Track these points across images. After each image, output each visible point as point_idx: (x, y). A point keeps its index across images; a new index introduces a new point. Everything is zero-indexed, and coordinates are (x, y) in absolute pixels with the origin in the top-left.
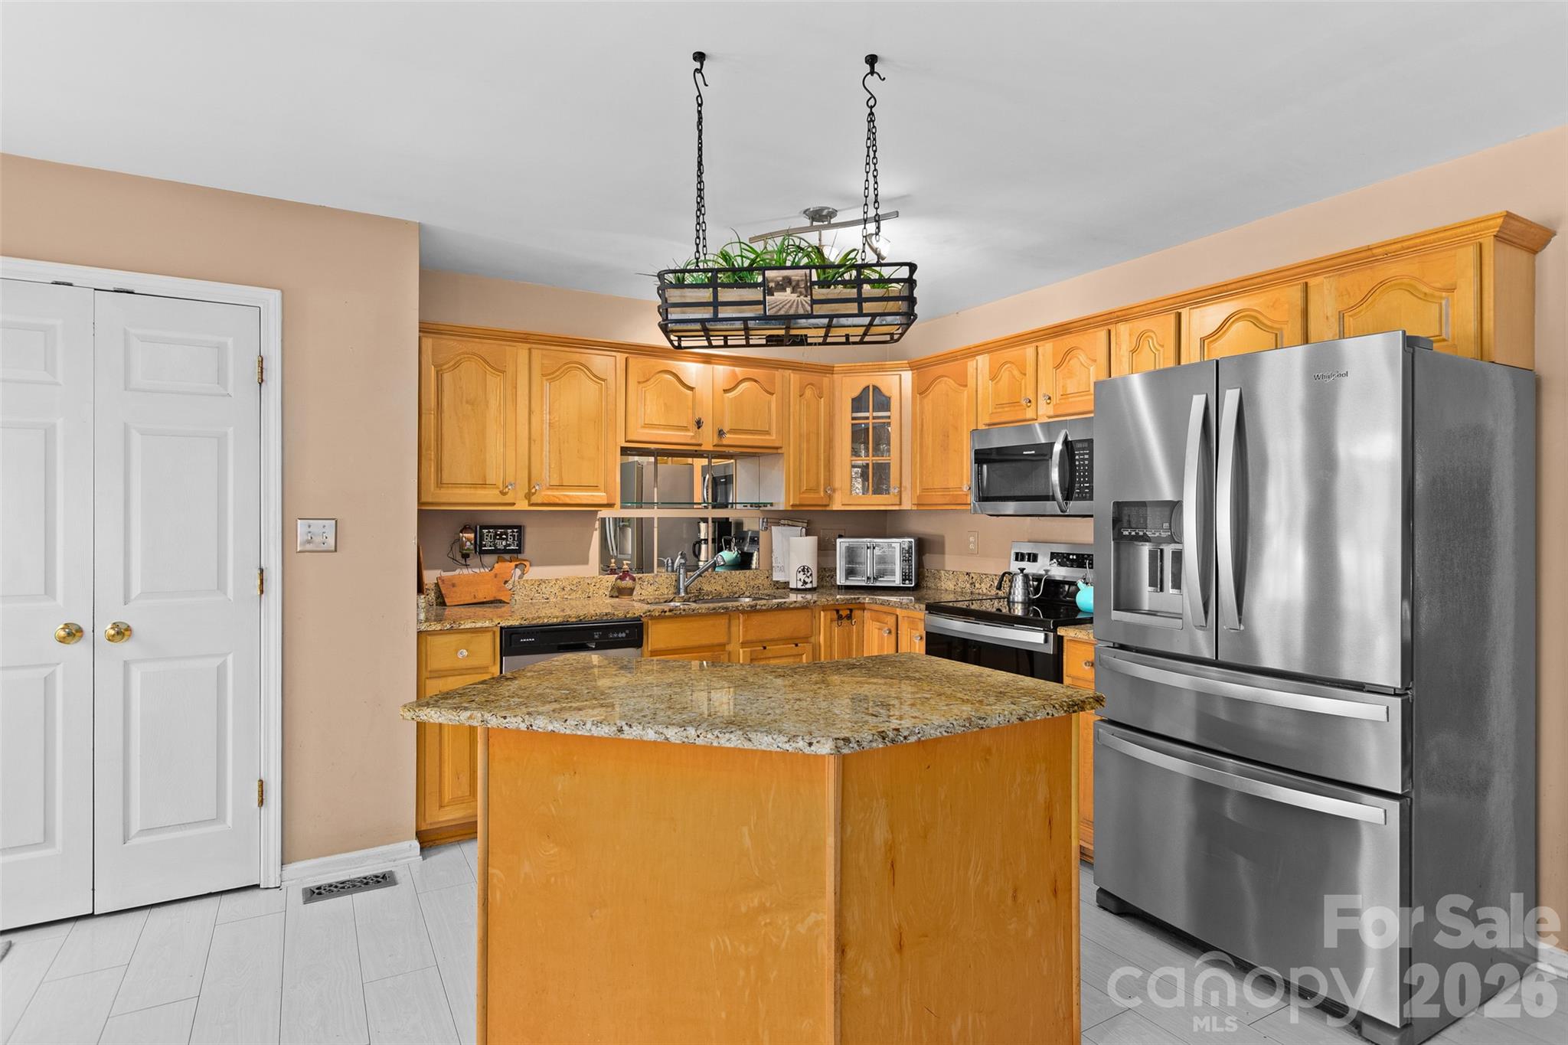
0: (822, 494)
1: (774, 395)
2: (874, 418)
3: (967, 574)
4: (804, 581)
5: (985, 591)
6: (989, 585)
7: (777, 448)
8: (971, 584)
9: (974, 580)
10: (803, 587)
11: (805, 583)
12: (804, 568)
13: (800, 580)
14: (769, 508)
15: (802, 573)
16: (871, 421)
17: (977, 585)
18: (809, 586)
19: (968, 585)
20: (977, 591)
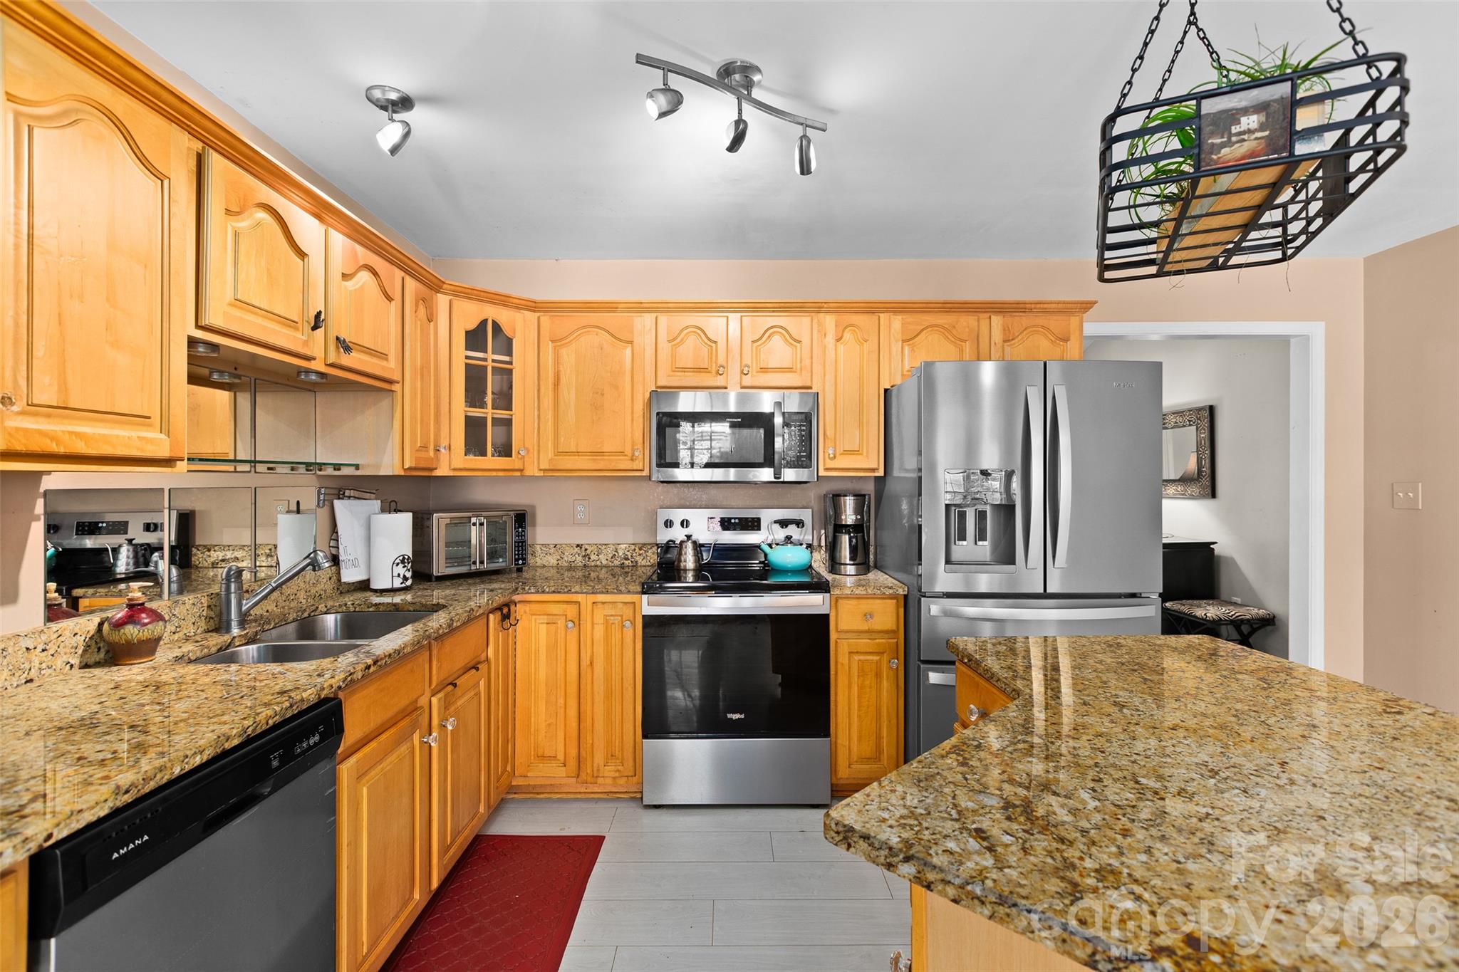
0: (432, 453)
1: (393, 303)
2: (494, 361)
3: (578, 546)
4: (404, 576)
5: (604, 562)
6: (610, 556)
7: (391, 382)
8: (584, 556)
9: (588, 552)
10: (403, 585)
11: (405, 579)
12: (404, 558)
13: (399, 575)
14: (346, 471)
15: (401, 566)
16: (490, 364)
17: (593, 557)
18: (409, 583)
19: (580, 558)
20: (593, 564)
